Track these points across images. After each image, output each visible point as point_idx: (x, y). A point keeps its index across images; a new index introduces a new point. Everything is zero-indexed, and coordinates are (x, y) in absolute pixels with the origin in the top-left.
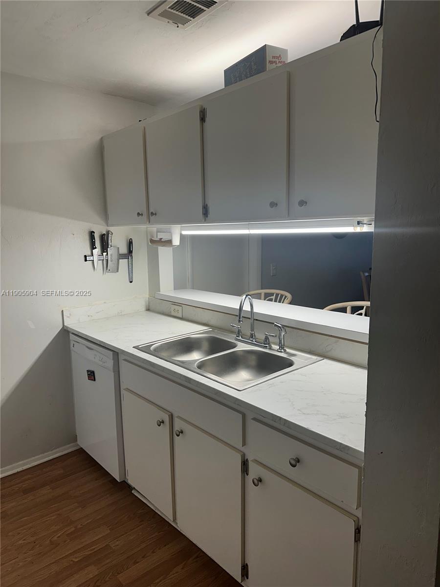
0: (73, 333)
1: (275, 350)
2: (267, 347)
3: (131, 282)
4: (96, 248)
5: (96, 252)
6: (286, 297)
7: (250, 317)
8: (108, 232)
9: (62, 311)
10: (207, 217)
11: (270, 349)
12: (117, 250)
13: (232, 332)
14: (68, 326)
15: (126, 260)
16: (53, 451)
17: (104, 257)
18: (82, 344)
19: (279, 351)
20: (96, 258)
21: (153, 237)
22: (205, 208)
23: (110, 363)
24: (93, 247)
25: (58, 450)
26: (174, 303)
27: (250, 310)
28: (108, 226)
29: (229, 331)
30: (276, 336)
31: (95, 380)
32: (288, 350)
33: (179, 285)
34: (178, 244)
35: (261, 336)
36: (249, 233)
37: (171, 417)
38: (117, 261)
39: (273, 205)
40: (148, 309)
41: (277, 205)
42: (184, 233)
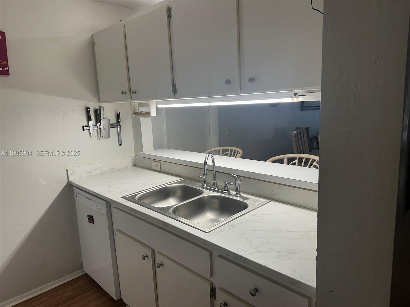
0: (76, 187)
1: (232, 195)
2: (226, 193)
3: (120, 145)
4: (91, 120)
5: (92, 123)
6: (238, 152)
7: (213, 170)
8: (100, 108)
9: (67, 170)
10: (176, 93)
11: (229, 194)
12: (108, 122)
13: (199, 181)
14: (72, 181)
15: (116, 128)
16: (65, 277)
17: (98, 127)
18: (82, 195)
19: (235, 196)
20: (91, 127)
21: (136, 110)
22: (174, 86)
23: (104, 210)
24: (89, 119)
25: (68, 276)
26: (154, 161)
27: (212, 164)
28: (100, 103)
29: (197, 181)
30: (233, 184)
31: (93, 223)
32: (243, 195)
33: (158, 146)
34: (155, 115)
35: (221, 184)
36: (209, 105)
37: (153, 252)
38: (108, 129)
39: (228, 82)
40: (135, 165)
41: (231, 82)
42: (159, 106)
